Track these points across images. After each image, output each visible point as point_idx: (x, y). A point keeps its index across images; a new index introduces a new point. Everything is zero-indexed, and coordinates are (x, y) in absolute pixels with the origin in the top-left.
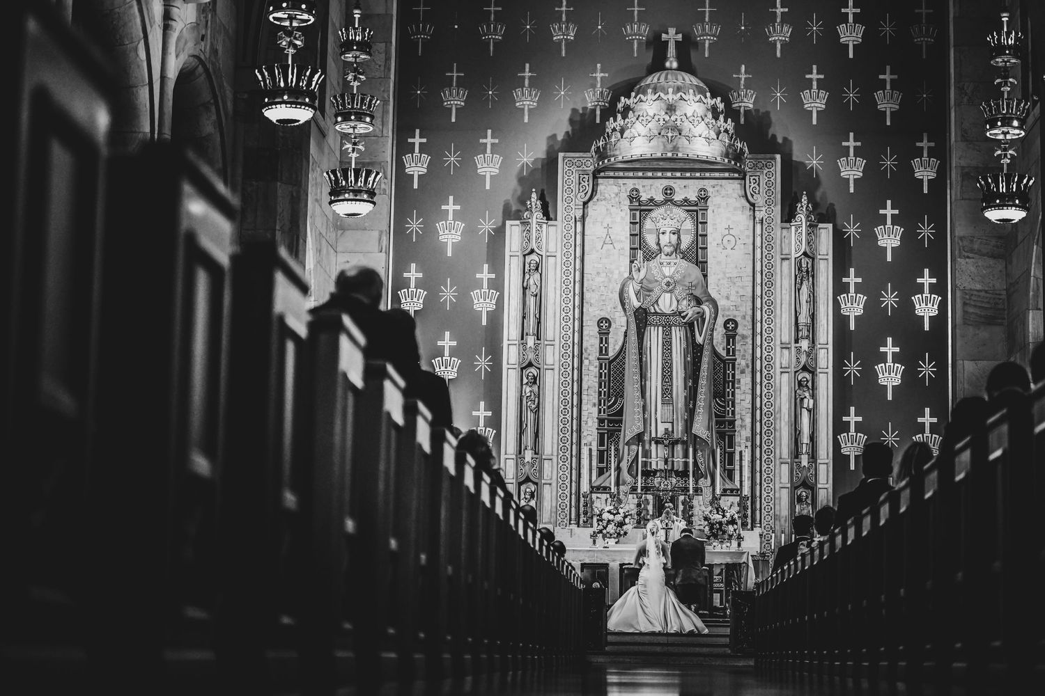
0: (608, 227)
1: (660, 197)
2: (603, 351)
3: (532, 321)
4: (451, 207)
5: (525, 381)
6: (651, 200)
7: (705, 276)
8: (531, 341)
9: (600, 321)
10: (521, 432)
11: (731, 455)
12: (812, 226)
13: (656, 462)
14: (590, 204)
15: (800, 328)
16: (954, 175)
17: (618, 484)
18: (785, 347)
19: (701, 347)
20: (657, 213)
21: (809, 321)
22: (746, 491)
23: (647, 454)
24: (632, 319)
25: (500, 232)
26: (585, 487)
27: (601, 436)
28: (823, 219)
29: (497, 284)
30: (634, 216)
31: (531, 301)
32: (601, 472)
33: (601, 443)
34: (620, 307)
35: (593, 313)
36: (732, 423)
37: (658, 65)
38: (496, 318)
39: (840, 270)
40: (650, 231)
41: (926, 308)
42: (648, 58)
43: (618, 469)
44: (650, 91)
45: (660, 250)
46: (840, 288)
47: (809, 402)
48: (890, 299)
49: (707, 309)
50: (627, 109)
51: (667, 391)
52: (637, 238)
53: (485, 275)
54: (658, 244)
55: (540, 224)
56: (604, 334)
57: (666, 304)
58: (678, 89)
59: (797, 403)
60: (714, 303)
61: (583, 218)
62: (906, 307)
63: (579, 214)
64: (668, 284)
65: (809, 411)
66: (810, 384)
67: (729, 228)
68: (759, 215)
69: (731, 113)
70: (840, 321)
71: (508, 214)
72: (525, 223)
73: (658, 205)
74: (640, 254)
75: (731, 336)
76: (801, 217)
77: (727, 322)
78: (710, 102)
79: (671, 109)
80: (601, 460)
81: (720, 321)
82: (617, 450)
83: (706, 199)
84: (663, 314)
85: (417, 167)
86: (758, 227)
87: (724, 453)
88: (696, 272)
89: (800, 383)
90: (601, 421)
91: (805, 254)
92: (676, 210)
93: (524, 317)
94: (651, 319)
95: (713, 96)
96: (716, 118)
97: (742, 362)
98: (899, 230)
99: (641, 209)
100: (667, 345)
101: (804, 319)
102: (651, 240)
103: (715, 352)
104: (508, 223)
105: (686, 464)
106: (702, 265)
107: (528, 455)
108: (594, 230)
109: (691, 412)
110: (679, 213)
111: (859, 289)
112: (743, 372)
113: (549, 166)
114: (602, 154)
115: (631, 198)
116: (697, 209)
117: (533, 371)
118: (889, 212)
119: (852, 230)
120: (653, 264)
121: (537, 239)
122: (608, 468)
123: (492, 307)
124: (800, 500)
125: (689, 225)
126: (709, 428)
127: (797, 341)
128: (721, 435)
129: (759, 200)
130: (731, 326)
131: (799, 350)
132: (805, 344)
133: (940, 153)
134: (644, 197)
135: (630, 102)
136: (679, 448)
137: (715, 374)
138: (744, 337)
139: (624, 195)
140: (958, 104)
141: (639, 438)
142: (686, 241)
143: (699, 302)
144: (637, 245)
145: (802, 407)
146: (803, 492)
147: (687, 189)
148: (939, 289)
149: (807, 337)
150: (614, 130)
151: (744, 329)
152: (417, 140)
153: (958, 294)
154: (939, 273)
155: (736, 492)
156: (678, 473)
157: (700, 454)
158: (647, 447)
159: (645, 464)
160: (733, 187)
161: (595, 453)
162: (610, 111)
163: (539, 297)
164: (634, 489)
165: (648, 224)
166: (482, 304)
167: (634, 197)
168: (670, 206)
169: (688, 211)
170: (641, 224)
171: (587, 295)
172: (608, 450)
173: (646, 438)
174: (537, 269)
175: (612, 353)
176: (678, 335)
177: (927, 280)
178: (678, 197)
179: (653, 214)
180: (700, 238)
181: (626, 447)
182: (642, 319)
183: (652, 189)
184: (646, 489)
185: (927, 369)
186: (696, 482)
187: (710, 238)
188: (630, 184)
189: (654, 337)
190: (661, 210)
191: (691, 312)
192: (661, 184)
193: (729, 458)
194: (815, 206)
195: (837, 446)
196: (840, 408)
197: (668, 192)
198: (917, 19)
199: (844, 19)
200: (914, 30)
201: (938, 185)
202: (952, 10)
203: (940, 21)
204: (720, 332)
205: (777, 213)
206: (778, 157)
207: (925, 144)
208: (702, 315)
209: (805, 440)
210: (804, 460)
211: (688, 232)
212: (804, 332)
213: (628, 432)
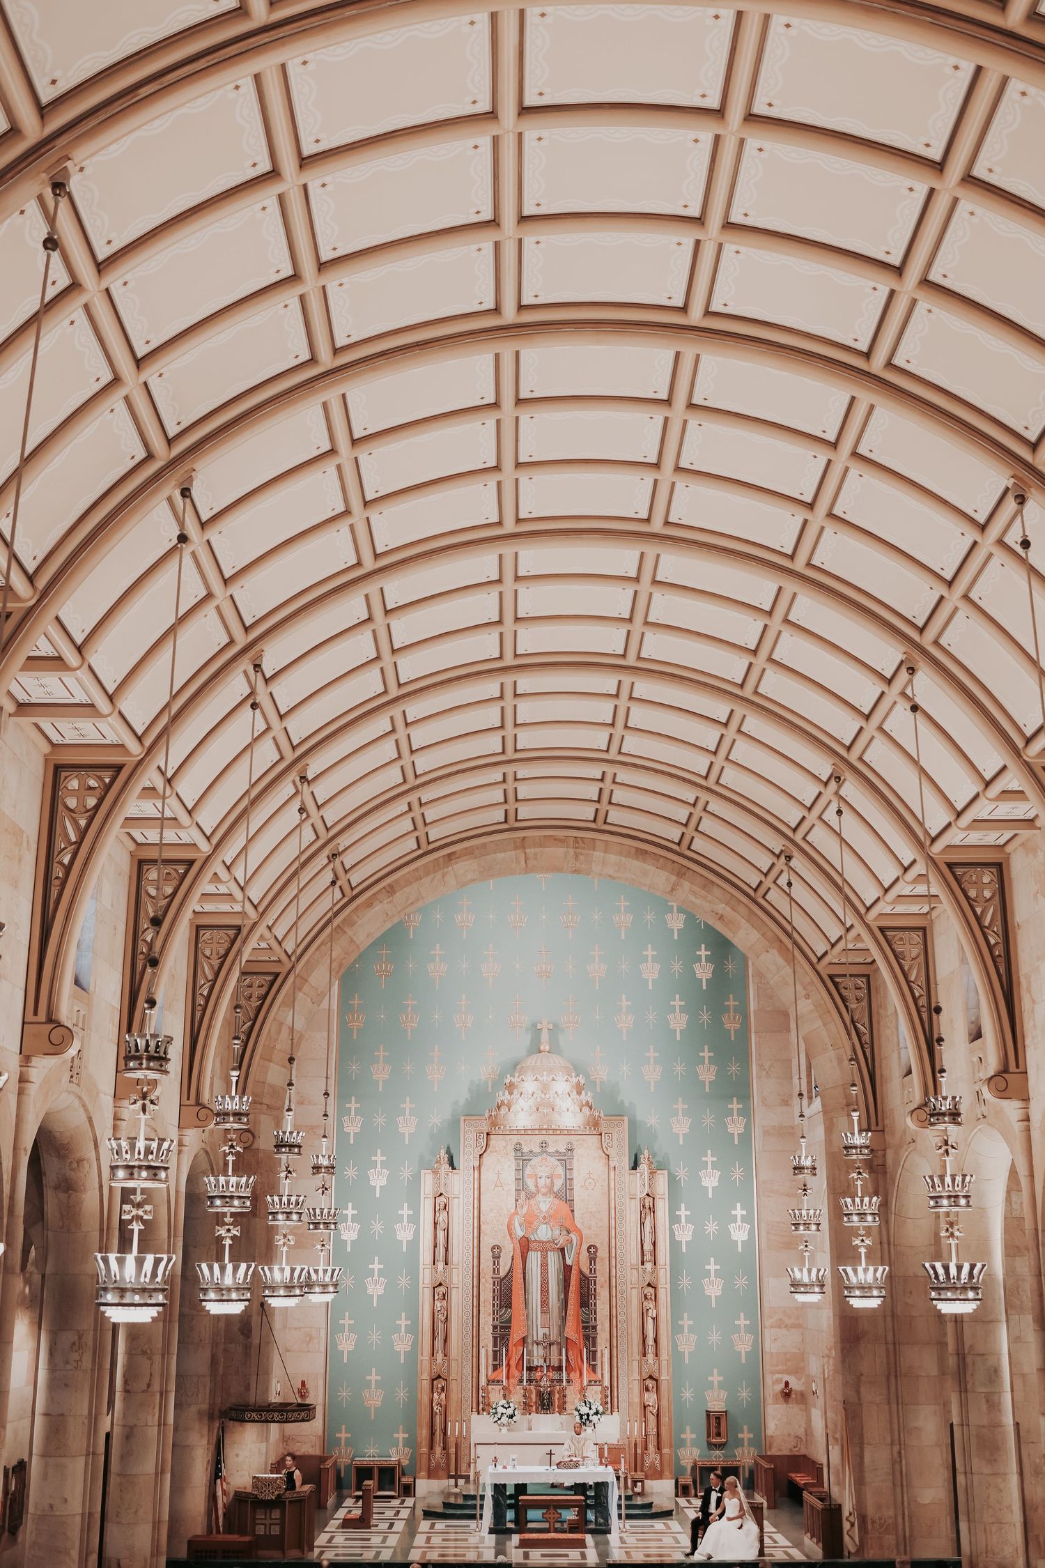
0: (499, 1173)
1: (537, 1149)
2: (496, 1271)
3: (441, 1250)
4: (379, 1158)
5: (436, 1297)
6: (531, 1152)
7: (573, 1211)
8: (441, 1265)
9: (493, 1248)
10: (434, 1338)
11: (595, 1352)
12: (653, 1173)
13: (538, 1361)
14: (485, 1156)
15: (645, 1253)
16: (757, 1133)
17: (508, 1378)
18: (634, 1268)
19: (570, 1267)
20: (535, 1161)
21: (652, 1247)
22: (607, 1383)
23: (530, 1353)
24: (518, 1246)
25: (416, 1178)
26: (483, 1382)
27: (495, 1338)
28: (660, 1166)
29: (415, 1219)
30: (518, 1164)
31: (441, 1235)
32: (495, 1367)
33: (495, 1345)
34: (508, 1236)
35: (488, 1242)
36: (594, 1328)
37: (535, 1049)
38: (414, 1244)
39: (673, 1207)
40: (530, 1176)
41: (739, 1234)
42: (527, 1040)
43: (508, 1365)
44: (530, 1072)
45: (538, 1191)
46: (674, 1219)
47: (652, 1313)
48: (711, 1228)
49: (574, 1236)
50: (512, 1086)
51: (545, 1303)
52: (520, 1180)
53: (405, 1212)
54: (536, 1186)
55: (447, 1173)
56: (496, 1258)
57: (543, 1233)
58: (550, 1070)
59: (643, 1314)
60: (579, 1231)
61: (479, 1167)
62: (724, 1233)
63: (477, 1163)
64: (544, 1218)
65: (653, 1318)
66: (653, 1297)
67: (590, 1173)
68: (612, 1164)
69: (590, 1086)
70: (674, 1244)
71: (423, 1165)
72: (435, 1172)
73: (536, 1155)
74: (523, 1194)
75: (593, 1260)
76: (643, 1167)
77: (590, 1247)
78: (575, 1080)
79: (545, 1088)
80: (495, 1359)
81: (585, 1247)
82: (507, 1351)
83: (571, 1150)
84: (541, 1242)
85: (353, 1127)
86: (612, 1173)
87: (589, 1351)
88: (565, 1208)
89: (645, 1296)
90: (495, 1327)
91: (648, 1195)
92: (550, 1159)
93: (435, 1247)
94: (531, 1245)
95: (577, 1073)
96: (579, 1091)
97: (601, 1279)
98: (718, 1173)
99: (523, 1159)
100: (544, 1266)
101: (648, 1246)
102: (530, 1183)
103: (581, 1272)
104: (423, 1172)
105: (560, 1361)
106: (569, 1202)
107: (439, 1356)
108: (488, 1175)
109: (564, 1319)
110: (553, 1161)
111: (689, 1220)
112: (602, 1287)
113: (454, 1125)
114: (494, 1124)
115: (516, 1150)
116: (565, 1159)
117: (442, 1289)
118: (709, 1159)
119: (682, 1174)
120: (532, 1202)
121: (445, 1184)
122: (500, 1365)
123: (410, 1237)
124: (647, 1390)
125: (560, 1171)
126: (578, 1332)
127: (643, 1263)
128: (587, 1337)
129: (612, 1152)
130: (592, 1250)
131: (644, 1271)
132: (649, 1266)
133: (746, 1113)
134: (525, 1149)
135: (515, 1079)
136: (554, 1348)
137: (582, 1288)
138: (602, 1259)
139: (511, 1148)
140: (759, 1078)
141: (524, 1341)
142: (558, 1184)
143: (569, 1232)
144: (520, 1188)
145: (647, 1316)
146: (650, 1383)
147: (557, 1144)
148: (747, 1219)
149: (651, 1260)
150: (503, 1103)
151: (602, 1253)
152: (353, 1105)
153: (763, 1225)
154: (747, 1206)
155: (597, 1382)
156: (554, 1369)
157: (570, 1353)
158: (530, 1347)
159: (529, 1361)
160: (593, 1142)
161: (490, 1353)
162: (499, 1085)
163: (447, 1230)
164: (521, 1381)
165: (528, 1171)
166: (404, 1234)
167: (518, 1149)
168: (545, 1156)
169: (559, 1160)
170: (523, 1170)
171: (483, 1227)
172: (500, 1350)
173: (530, 1340)
174: (445, 1208)
175: (502, 1274)
176: (553, 1258)
177: (739, 1212)
178: (550, 1150)
179: (531, 1163)
180: (568, 1181)
181: (514, 1348)
182: (525, 1246)
183: (530, 1144)
184: (530, 1381)
185: (741, 1282)
186: (568, 1375)
187: (575, 1181)
188: (515, 1140)
189: (534, 1259)
190: (539, 1159)
191: (562, 1241)
192: (538, 1140)
193: (593, 1355)
194: (654, 1155)
195: (675, 1345)
196: (676, 1315)
197: (544, 1145)
198: (727, 1009)
199: (673, 1010)
200: (725, 1018)
201: (746, 1138)
202: (753, 1006)
203: (743, 1011)
204: (584, 1255)
205: (626, 1162)
206: (626, 1119)
207: (735, 1106)
208: (571, 1242)
209: (650, 1342)
210: (650, 1357)
211: (559, 1176)
212: (648, 1257)
213: (515, 1336)
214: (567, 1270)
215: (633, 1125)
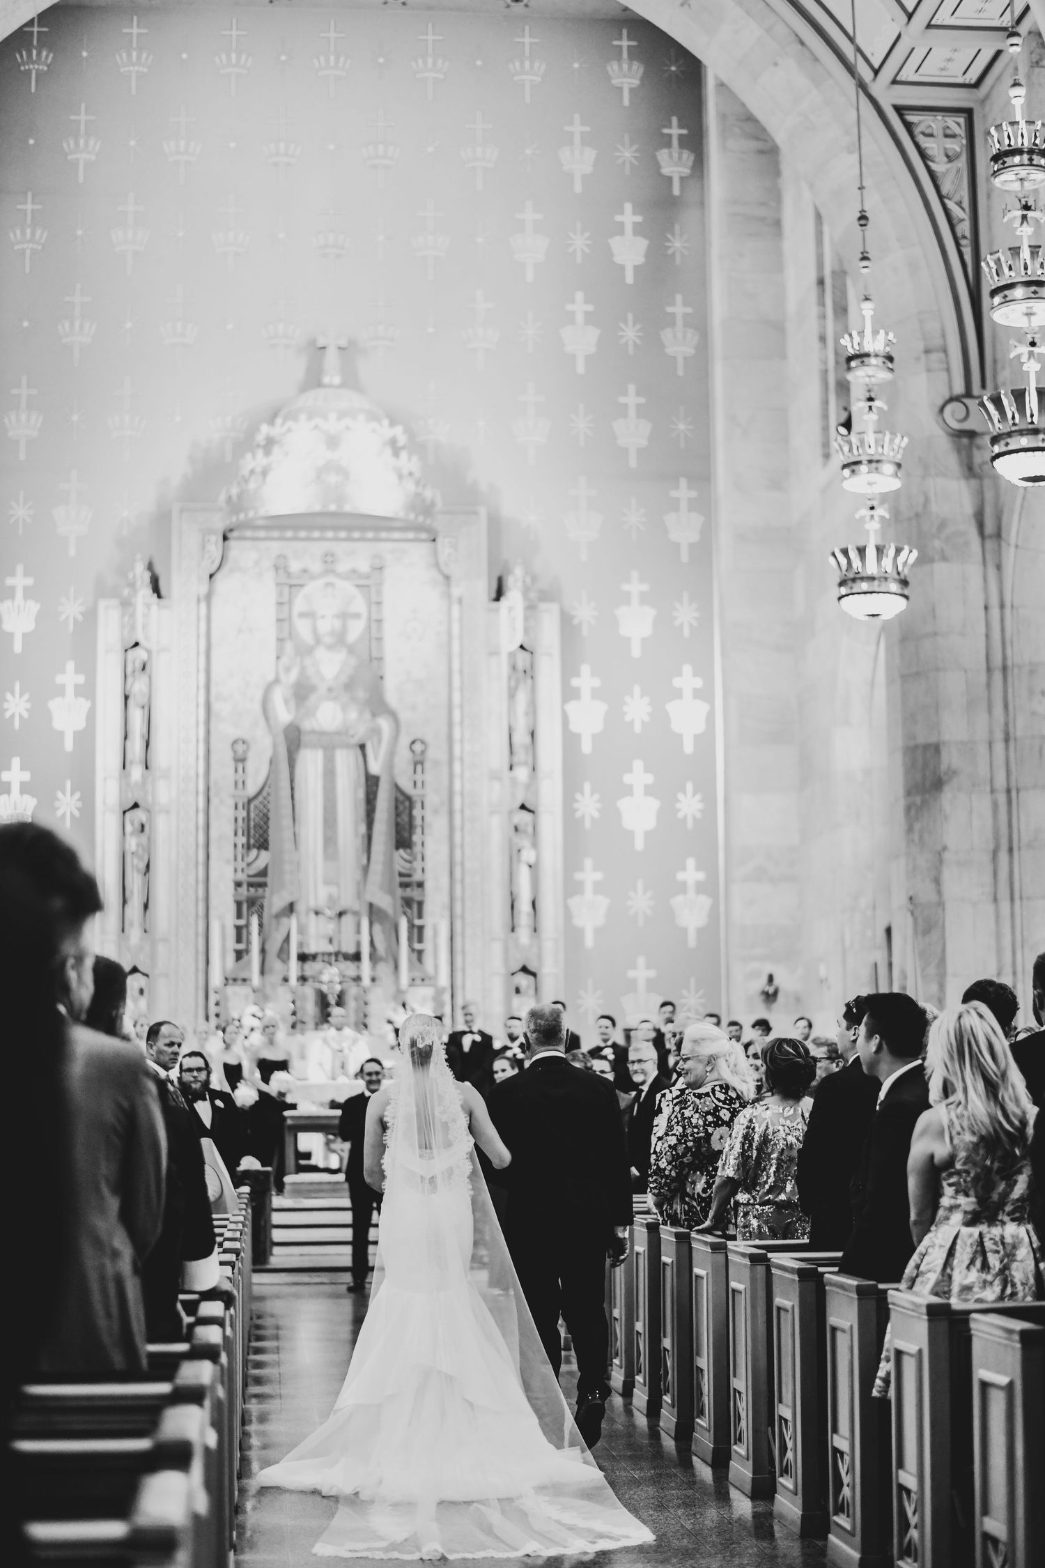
0: (244, 610)
1: (316, 567)
2: (240, 784)
3: (137, 743)
4: (19, 580)
5: (129, 828)
6: (305, 571)
7: (381, 678)
8: (136, 770)
9: (235, 742)
10: (124, 900)
11: (421, 928)
12: (530, 608)
13: (316, 944)
14: (218, 577)
15: (515, 749)
16: (724, 539)
17: (262, 973)
18: (495, 776)
19: (377, 778)
20: (313, 587)
21: (528, 739)
22: (444, 980)
23: (302, 930)
24: (281, 739)
25: (90, 617)
26: (216, 980)
27: (239, 904)
28: (545, 596)
29: (87, 691)
30: (280, 594)
31: (137, 717)
32: (239, 955)
33: (239, 916)
34: (262, 722)
35: (225, 731)
36: (421, 885)
37: (313, 380)
38: (86, 738)
39: (569, 669)
40: (302, 615)
41: (687, 722)
42: (298, 368)
43: (263, 952)
44: (303, 417)
45: (318, 640)
46: (570, 694)
47: (528, 855)
48: (637, 709)
49: (385, 724)
50: (270, 443)
53: (69, 678)
54: (314, 632)
55: (148, 606)
56: (240, 760)
57: (327, 717)
58: (342, 415)
59: (513, 855)
60: (393, 716)
61: (209, 597)
62: (660, 718)
63: (204, 589)
64: (330, 690)
65: (528, 866)
66: (530, 829)
67: (413, 611)
68: (456, 591)
69: (416, 446)
70: (570, 740)
71: (102, 591)
72: (126, 604)
73: (313, 577)
74: (289, 646)
75: (418, 763)
76: (514, 596)
77: (413, 743)
78: (388, 432)
79: (333, 442)
80: (239, 940)
81: (404, 741)
82: (261, 925)
83: (381, 569)
84: (322, 733)
86: (456, 610)
87: (411, 926)
88: (368, 673)
89: (516, 826)
90: (238, 884)
91: (522, 647)
92: (339, 583)
93: (126, 738)
94: (305, 739)
95: (393, 424)
96: (396, 452)
97: (434, 799)
98: (650, 612)
99: (289, 585)
100: (329, 774)
101: (521, 738)
102: (303, 629)
103: (397, 787)
104: (102, 604)
105: (358, 944)
107: (135, 935)
108: (225, 613)
109: (365, 869)
110: (347, 587)
111: (596, 694)
112: (436, 812)
113: (162, 521)
114: (235, 505)
115: (277, 568)
116: (370, 583)
117: (139, 815)
118: (636, 587)
119: (585, 613)
120: (307, 660)
121: (144, 627)
122: (247, 951)
123: (81, 724)
124: (518, 990)
125: (359, 605)
126: (390, 892)
127: (511, 768)
128: (408, 902)
129: (455, 571)
130: (418, 747)
131: (514, 781)
132: (522, 773)
133: (705, 505)
134: (295, 566)
135: (276, 431)
136: (348, 920)
137: (398, 815)
138: (436, 763)
139: (268, 564)
140: (728, 441)
141: (291, 908)
142: (356, 630)
143: (374, 716)
144: (285, 636)
145: (519, 861)
146: (524, 981)
147: (357, 557)
148: (704, 694)
149: (526, 763)
150: (252, 472)
151: (436, 753)
153: (732, 704)
154: (703, 670)
156: (347, 957)
157: (377, 929)
159: (301, 944)
160: (418, 552)
161: (229, 930)
162: (245, 444)
163: (147, 709)
164: (286, 979)
165: (299, 605)
166: (67, 719)
167: (280, 566)
168: (331, 578)
169: (358, 586)
170: (290, 602)
171: (216, 706)
172: (247, 925)
173: (302, 907)
174: (144, 668)
175: (252, 790)
176: (346, 763)
177: (688, 680)
178: (342, 567)
179: (305, 591)
181: (273, 921)
182: (294, 740)
183: (306, 555)
184: (303, 979)
185: (689, 805)
186: (373, 968)
187: (387, 626)
188: (276, 547)
189: (311, 762)
191: (361, 730)
192: (319, 548)
193: (418, 933)
194: (534, 579)
195: (568, 915)
196: (572, 862)
197: (329, 559)
198: (671, 321)
199: (570, 319)
200: (667, 335)
201: (704, 550)
202: (719, 309)
203: (700, 324)
204: (403, 757)
205: (484, 588)
206: (483, 511)
207: (684, 492)
208: (377, 732)
209: (524, 906)
210: (524, 934)
211: (357, 616)
212: (521, 755)
213: (275, 901)
214: (372, 783)
215: (496, 527)
